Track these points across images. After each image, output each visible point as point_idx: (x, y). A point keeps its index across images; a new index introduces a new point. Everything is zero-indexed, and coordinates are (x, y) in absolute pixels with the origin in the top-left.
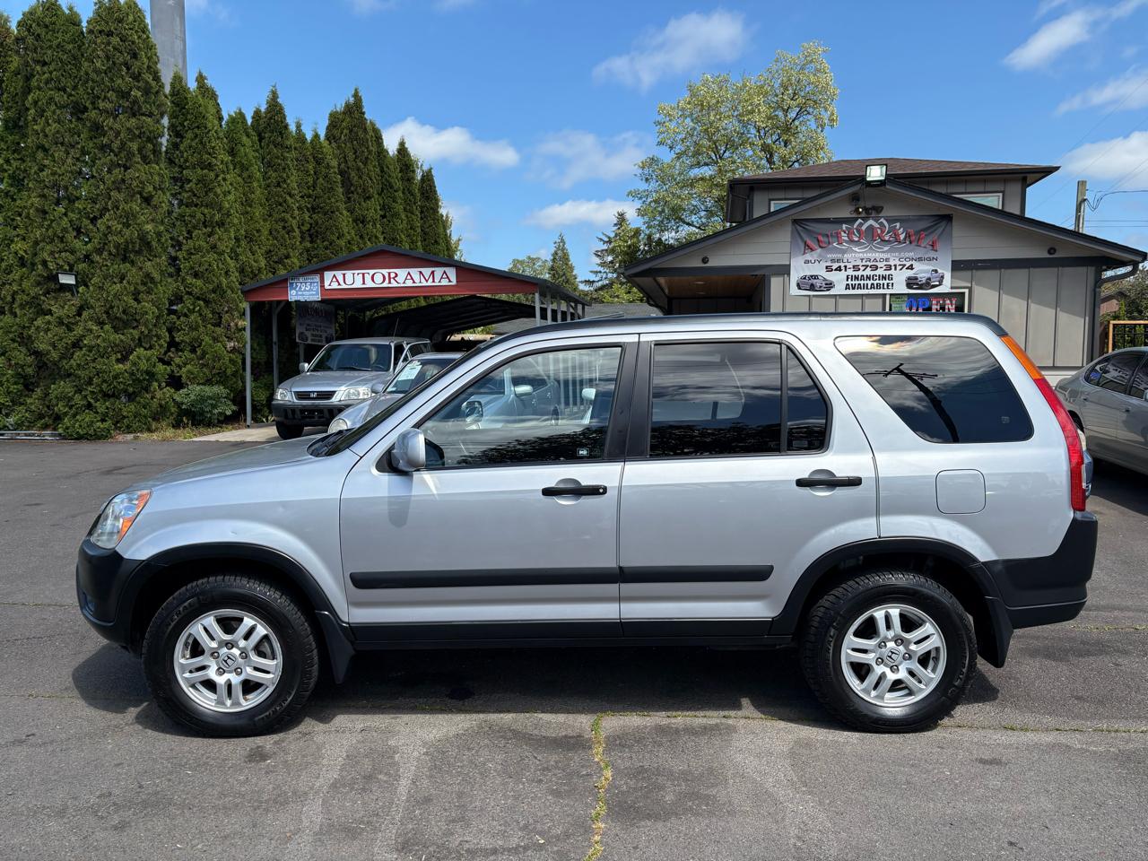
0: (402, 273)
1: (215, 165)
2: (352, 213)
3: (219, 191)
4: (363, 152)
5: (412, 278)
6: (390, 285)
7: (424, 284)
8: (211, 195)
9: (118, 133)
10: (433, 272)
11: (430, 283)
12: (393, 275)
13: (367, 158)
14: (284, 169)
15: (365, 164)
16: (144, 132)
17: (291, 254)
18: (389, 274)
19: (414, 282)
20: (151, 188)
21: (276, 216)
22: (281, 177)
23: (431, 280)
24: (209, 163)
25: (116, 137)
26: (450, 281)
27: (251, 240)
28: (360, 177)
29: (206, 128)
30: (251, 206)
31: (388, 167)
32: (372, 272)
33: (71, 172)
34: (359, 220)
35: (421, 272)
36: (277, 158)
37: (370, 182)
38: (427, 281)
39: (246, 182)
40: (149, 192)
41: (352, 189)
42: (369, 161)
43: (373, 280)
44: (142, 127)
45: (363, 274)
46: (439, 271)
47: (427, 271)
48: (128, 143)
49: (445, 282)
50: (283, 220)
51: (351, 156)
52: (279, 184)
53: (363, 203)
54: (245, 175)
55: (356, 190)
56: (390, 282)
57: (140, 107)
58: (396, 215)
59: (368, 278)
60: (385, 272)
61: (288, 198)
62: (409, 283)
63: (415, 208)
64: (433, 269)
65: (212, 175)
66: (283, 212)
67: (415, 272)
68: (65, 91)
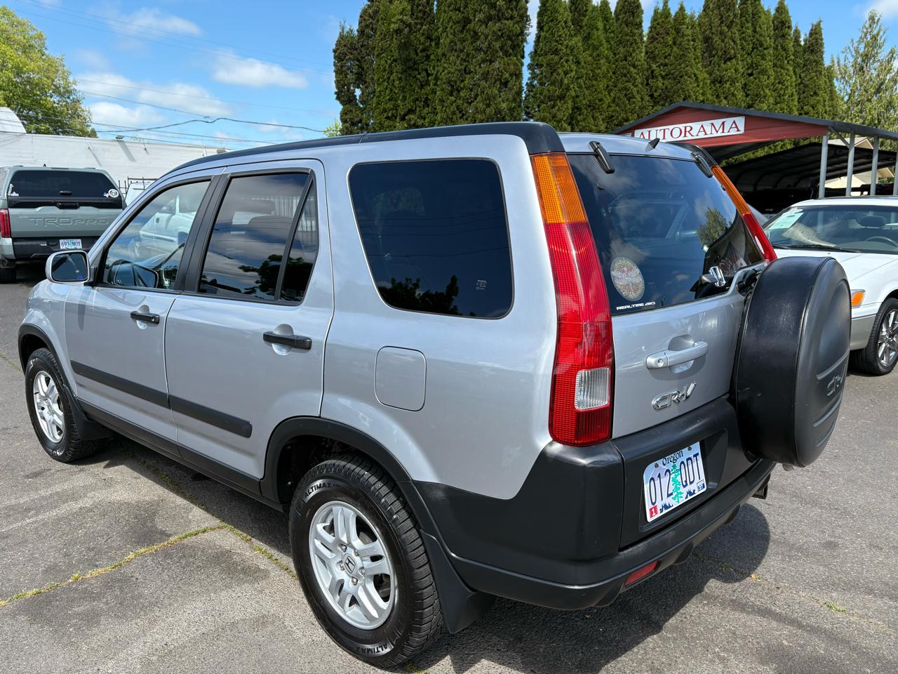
0: (696, 126)
1: (561, 50)
2: (711, 75)
3: (560, 71)
4: (729, 16)
5: (704, 131)
6: (685, 139)
7: (715, 134)
8: (555, 75)
9: (486, 37)
10: (723, 123)
11: (720, 134)
12: (688, 129)
13: (732, 22)
14: (631, 44)
15: (729, 27)
16: (505, 32)
17: (630, 118)
18: (685, 127)
19: (706, 134)
20: (507, 75)
21: (620, 86)
22: (628, 52)
23: (721, 130)
24: (556, 49)
25: (486, 39)
26: (738, 130)
27: (594, 108)
28: (723, 41)
29: (557, 20)
30: (596, 80)
31: (760, 27)
32: (671, 127)
33: (459, 71)
34: (717, 81)
35: (712, 124)
36: (627, 35)
37: (732, 43)
38: (717, 132)
39: (595, 61)
40: (506, 78)
41: (714, 52)
42: (734, 25)
43: (672, 135)
44: (504, 29)
45: (664, 130)
46: (729, 121)
47: (718, 123)
48: (493, 43)
49: (733, 132)
50: (626, 89)
51: (717, 21)
52: (626, 57)
53: (722, 65)
54: (595, 54)
55: (717, 53)
56: (685, 136)
57: (503, 14)
58: (764, 72)
59: (668, 133)
60: (682, 126)
61: (632, 69)
62: (702, 135)
63: (786, 62)
64: (723, 120)
65: (556, 58)
66: (627, 82)
67: (707, 124)
68: (460, 11)
